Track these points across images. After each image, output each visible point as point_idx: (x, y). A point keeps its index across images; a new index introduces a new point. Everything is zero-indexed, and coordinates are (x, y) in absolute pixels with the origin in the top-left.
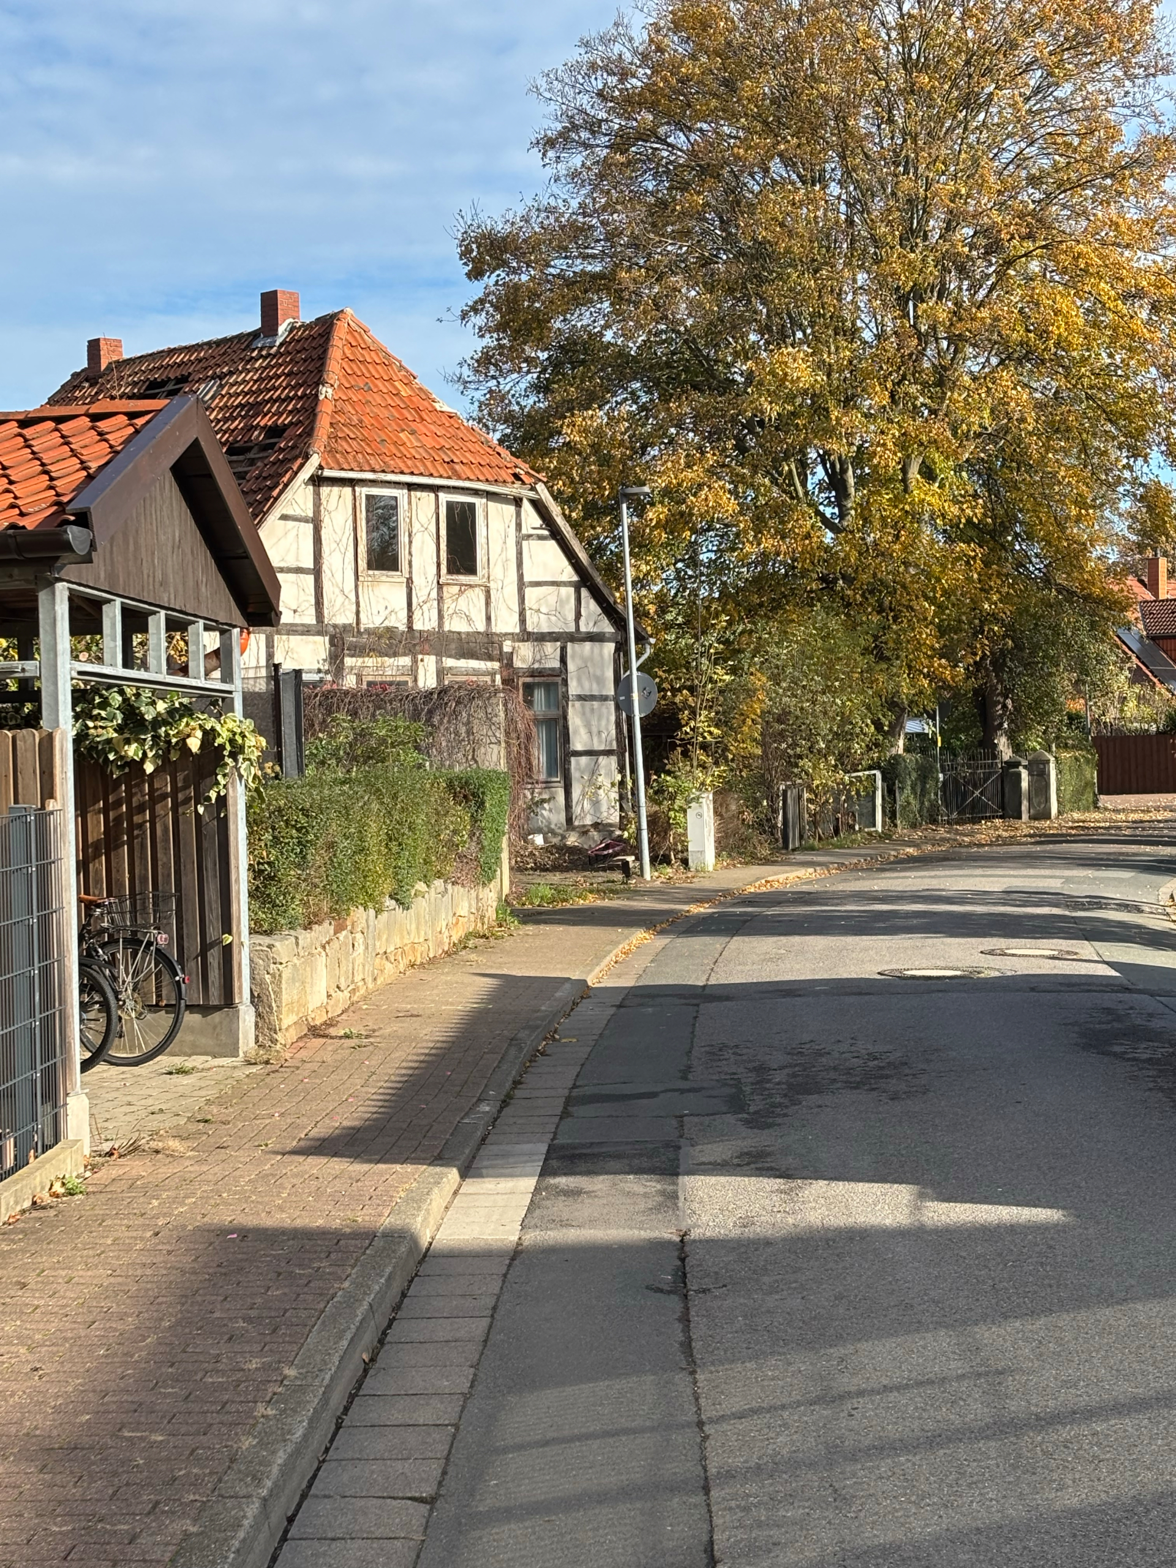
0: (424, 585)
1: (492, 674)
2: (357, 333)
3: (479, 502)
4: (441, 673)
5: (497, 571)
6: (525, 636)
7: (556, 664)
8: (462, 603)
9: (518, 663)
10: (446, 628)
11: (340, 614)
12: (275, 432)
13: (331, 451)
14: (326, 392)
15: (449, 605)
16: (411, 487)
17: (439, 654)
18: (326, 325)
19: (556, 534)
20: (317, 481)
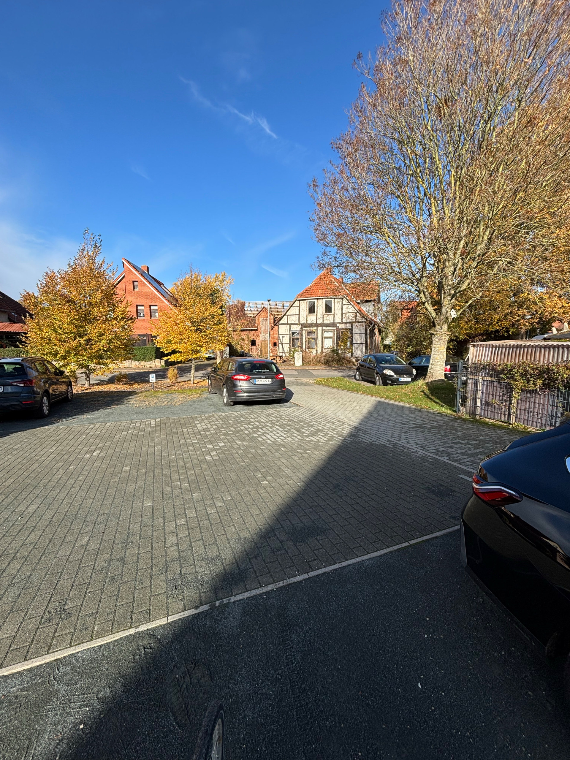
0: (320, 315)
1: (334, 330)
3: (332, 300)
4: (323, 330)
5: (336, 312)
6: (343, 323)
7: (350, 327)
8: (328, 318)
9: (340, 328)
10: (324, 322)
11: (303, 321)
15: (325, 318)
16: (317, 299)
17: (322, 327)
19: (351, 303)
20: (299, 300)
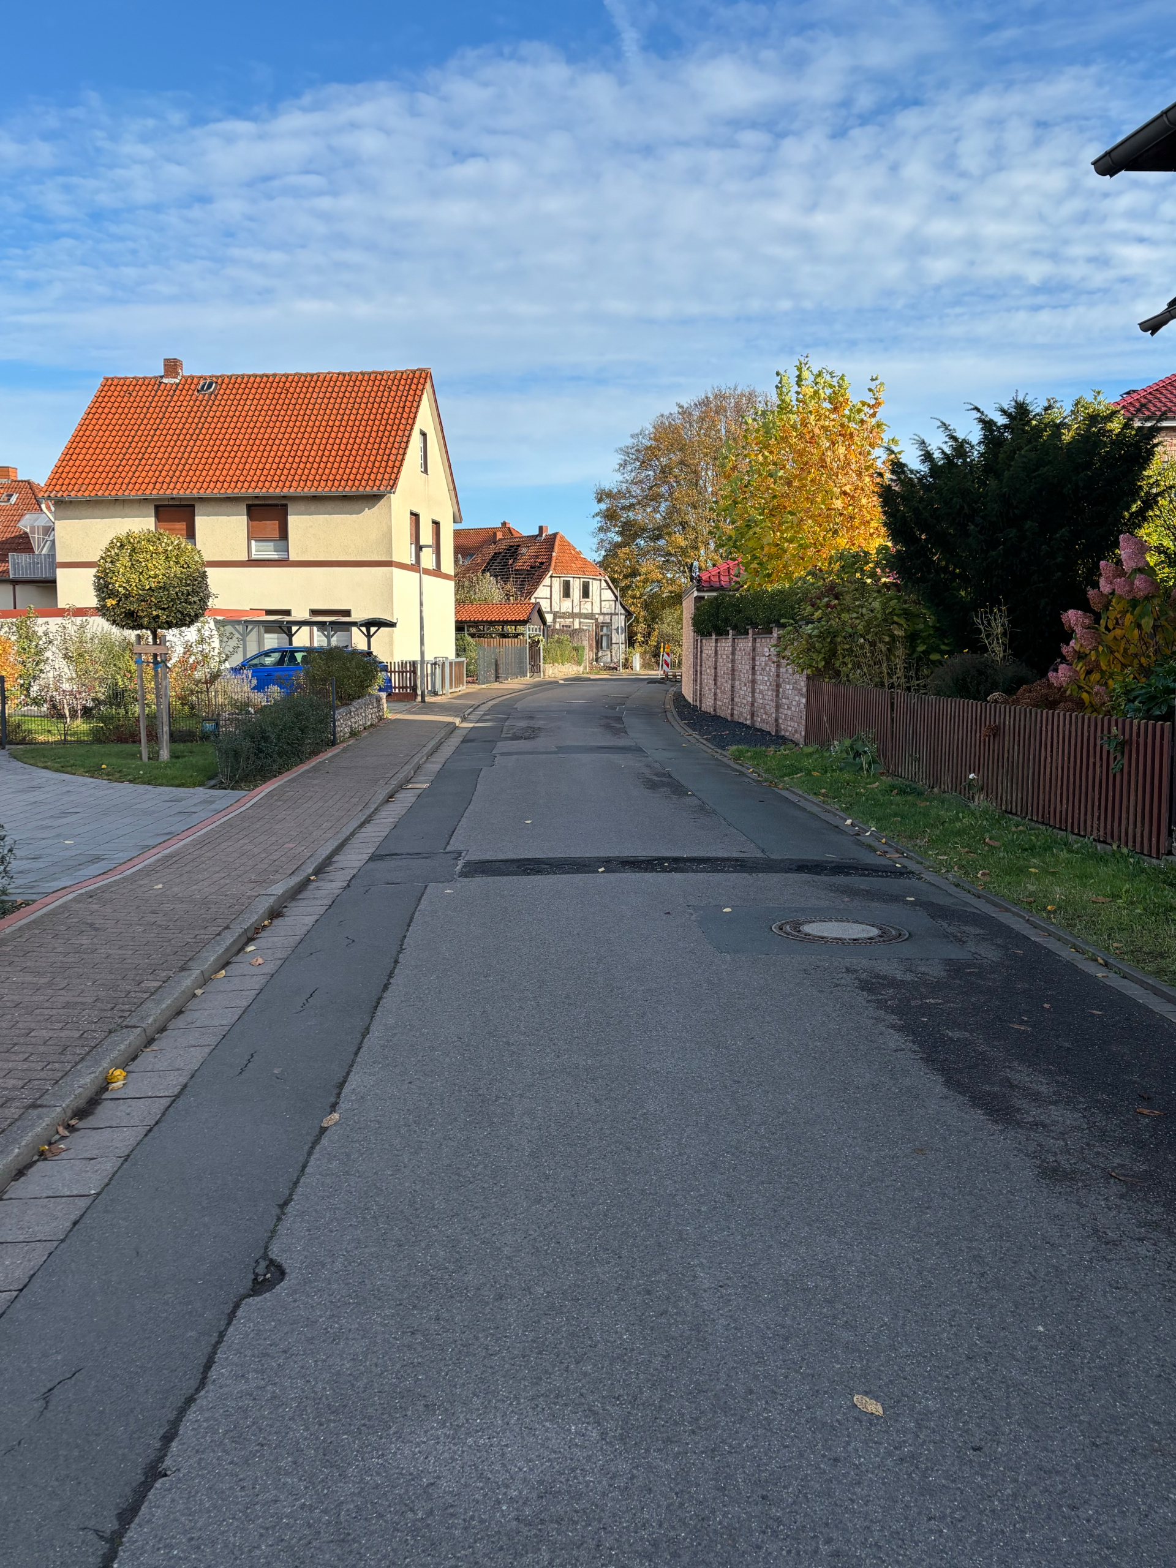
0: (576, 601)
1: (593, 623)
2: (562, 537)
3: (590, 581)
4: (580, 623)
5: (594, 598)
6: (601, 614)
7: (609, 621)
8: (586, 606)
9: (599, 621)
10: (582, 612)
11: (556, 609)
12: (542, 563)
13: (555, 570)
14: (554, 554)
15: (582, 607)
16: (574, 577)
17: (579, 618)
18: (555, 535)
19: (610, 588)
20: (551, 577)
